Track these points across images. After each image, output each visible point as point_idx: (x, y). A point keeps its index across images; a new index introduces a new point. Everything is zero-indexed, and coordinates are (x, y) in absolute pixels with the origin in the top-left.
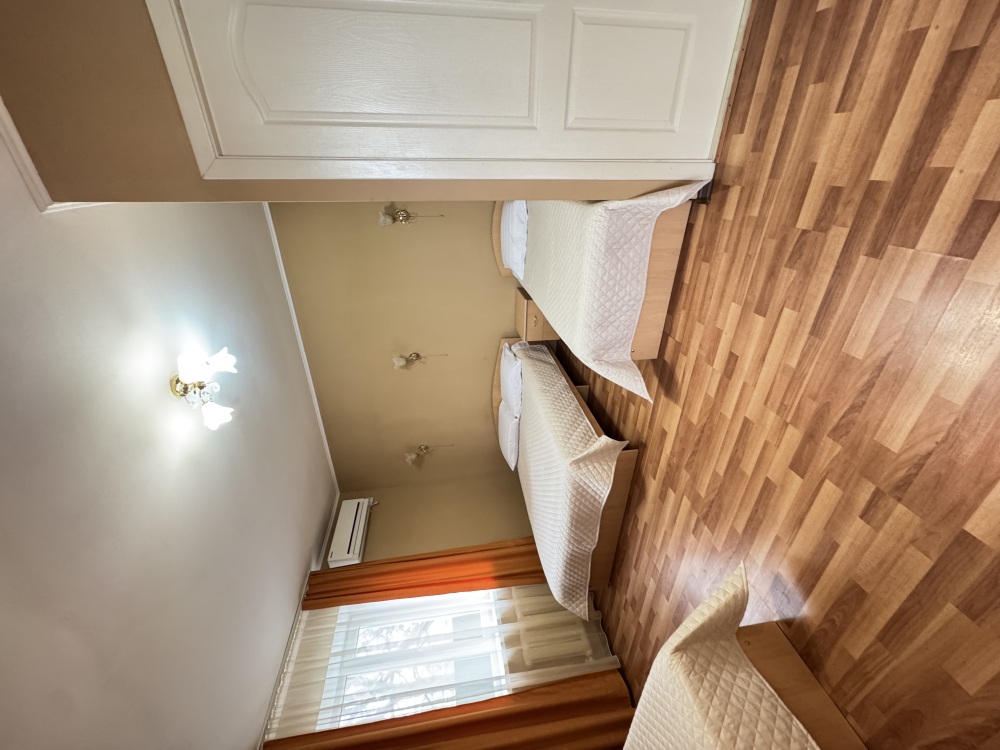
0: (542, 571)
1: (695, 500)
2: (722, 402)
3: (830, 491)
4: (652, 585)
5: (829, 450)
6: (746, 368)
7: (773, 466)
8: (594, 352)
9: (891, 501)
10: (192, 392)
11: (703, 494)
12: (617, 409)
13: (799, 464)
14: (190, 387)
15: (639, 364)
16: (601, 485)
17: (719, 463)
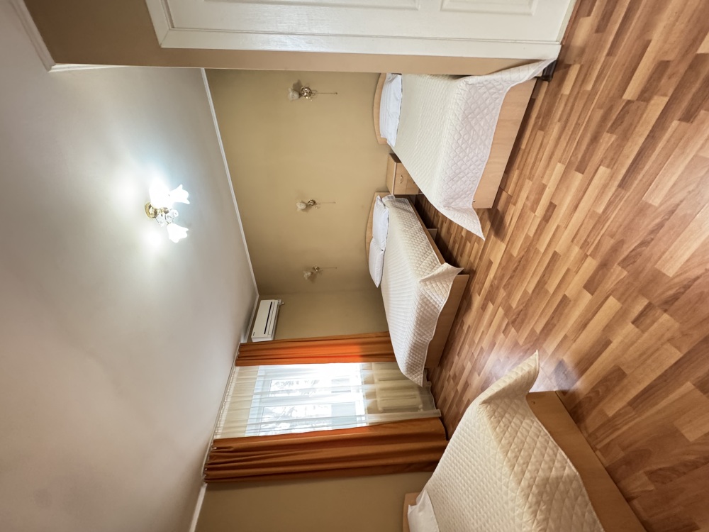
0: (393, 354)
1: (508, 310)
2: (538, 240)
3: (612, 304)
4: (469, 366)
5: (618, 274)
6: (561, 215)
7: (571, 286)
8: (445, 200)
9: (659, 311)
10: (160, 215)
11: (514, 306)
12: (457, 246)
13: (590, 286)
14: (158, 211)
15: (478, 211)
16: (440, 297)
17: (529, 284)
